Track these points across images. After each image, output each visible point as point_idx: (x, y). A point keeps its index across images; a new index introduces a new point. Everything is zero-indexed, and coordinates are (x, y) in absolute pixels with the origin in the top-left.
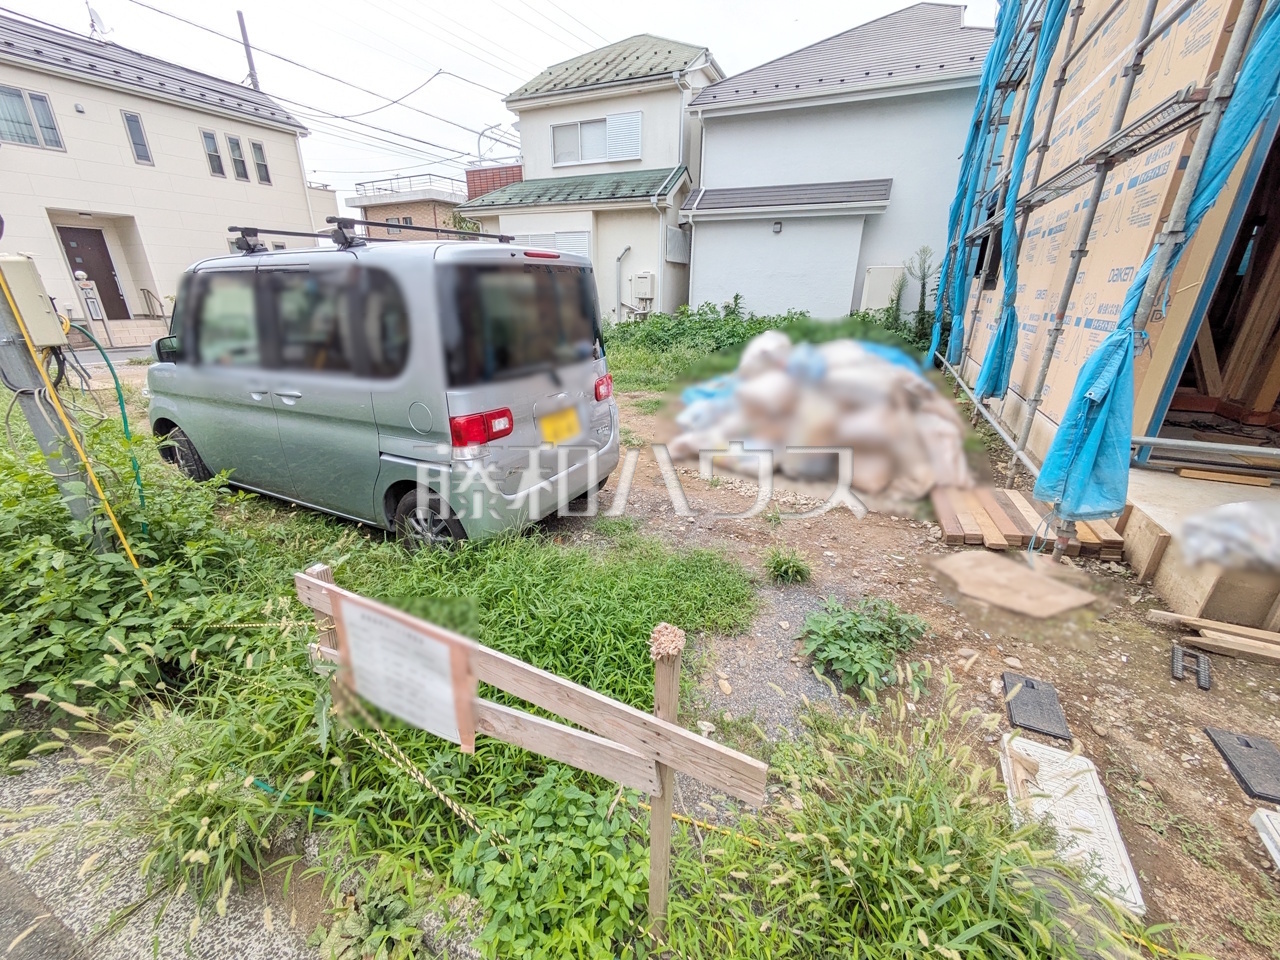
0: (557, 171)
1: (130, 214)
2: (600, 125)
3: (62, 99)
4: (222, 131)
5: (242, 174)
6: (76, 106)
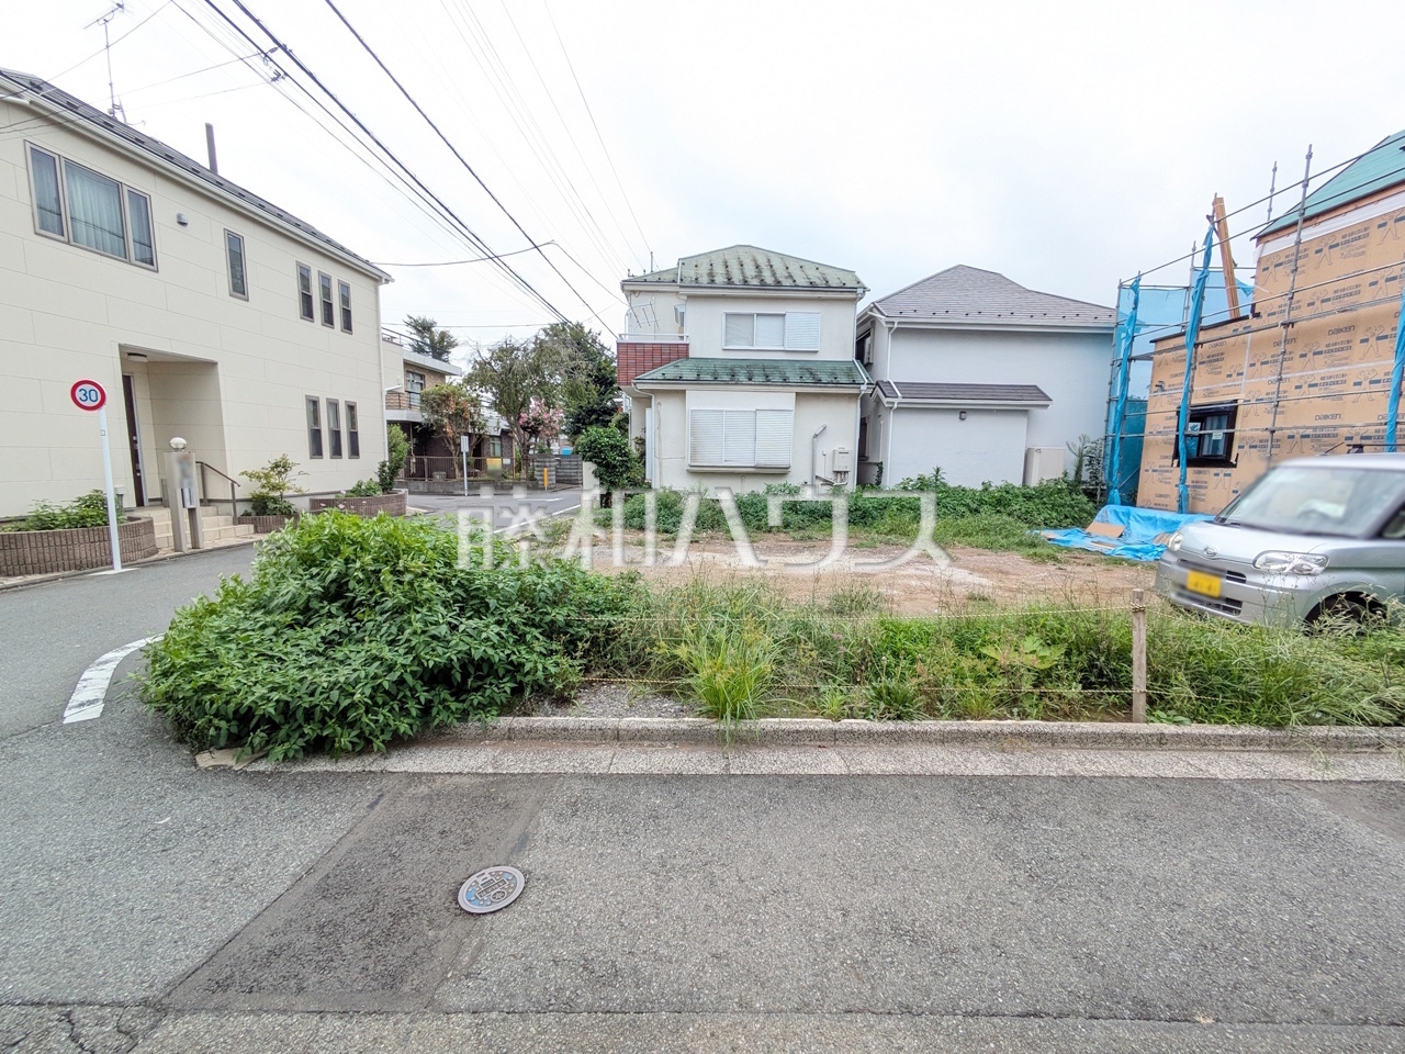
0: (727, 353)
1: (215, 360)
2: (780, 319)
3: (165, 203)
4: (317, 265)
5: (329, 320)
6: (179, 216)
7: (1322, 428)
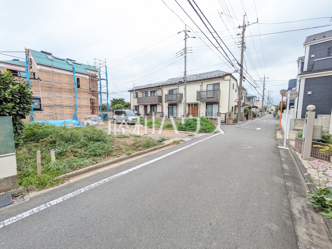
7: (60, 104)
